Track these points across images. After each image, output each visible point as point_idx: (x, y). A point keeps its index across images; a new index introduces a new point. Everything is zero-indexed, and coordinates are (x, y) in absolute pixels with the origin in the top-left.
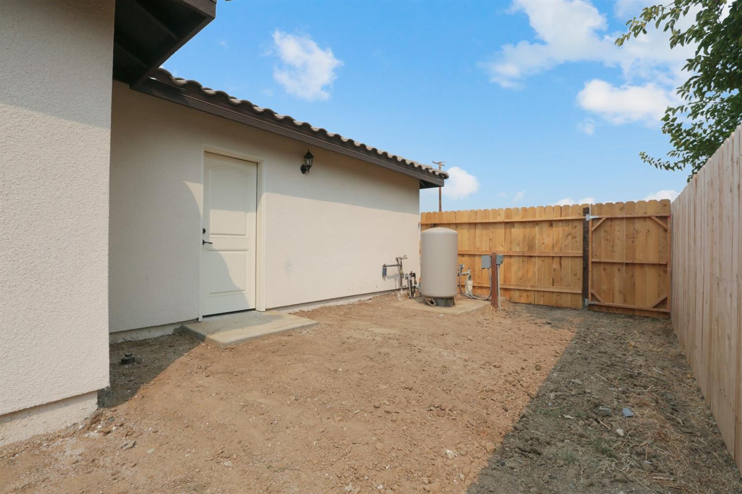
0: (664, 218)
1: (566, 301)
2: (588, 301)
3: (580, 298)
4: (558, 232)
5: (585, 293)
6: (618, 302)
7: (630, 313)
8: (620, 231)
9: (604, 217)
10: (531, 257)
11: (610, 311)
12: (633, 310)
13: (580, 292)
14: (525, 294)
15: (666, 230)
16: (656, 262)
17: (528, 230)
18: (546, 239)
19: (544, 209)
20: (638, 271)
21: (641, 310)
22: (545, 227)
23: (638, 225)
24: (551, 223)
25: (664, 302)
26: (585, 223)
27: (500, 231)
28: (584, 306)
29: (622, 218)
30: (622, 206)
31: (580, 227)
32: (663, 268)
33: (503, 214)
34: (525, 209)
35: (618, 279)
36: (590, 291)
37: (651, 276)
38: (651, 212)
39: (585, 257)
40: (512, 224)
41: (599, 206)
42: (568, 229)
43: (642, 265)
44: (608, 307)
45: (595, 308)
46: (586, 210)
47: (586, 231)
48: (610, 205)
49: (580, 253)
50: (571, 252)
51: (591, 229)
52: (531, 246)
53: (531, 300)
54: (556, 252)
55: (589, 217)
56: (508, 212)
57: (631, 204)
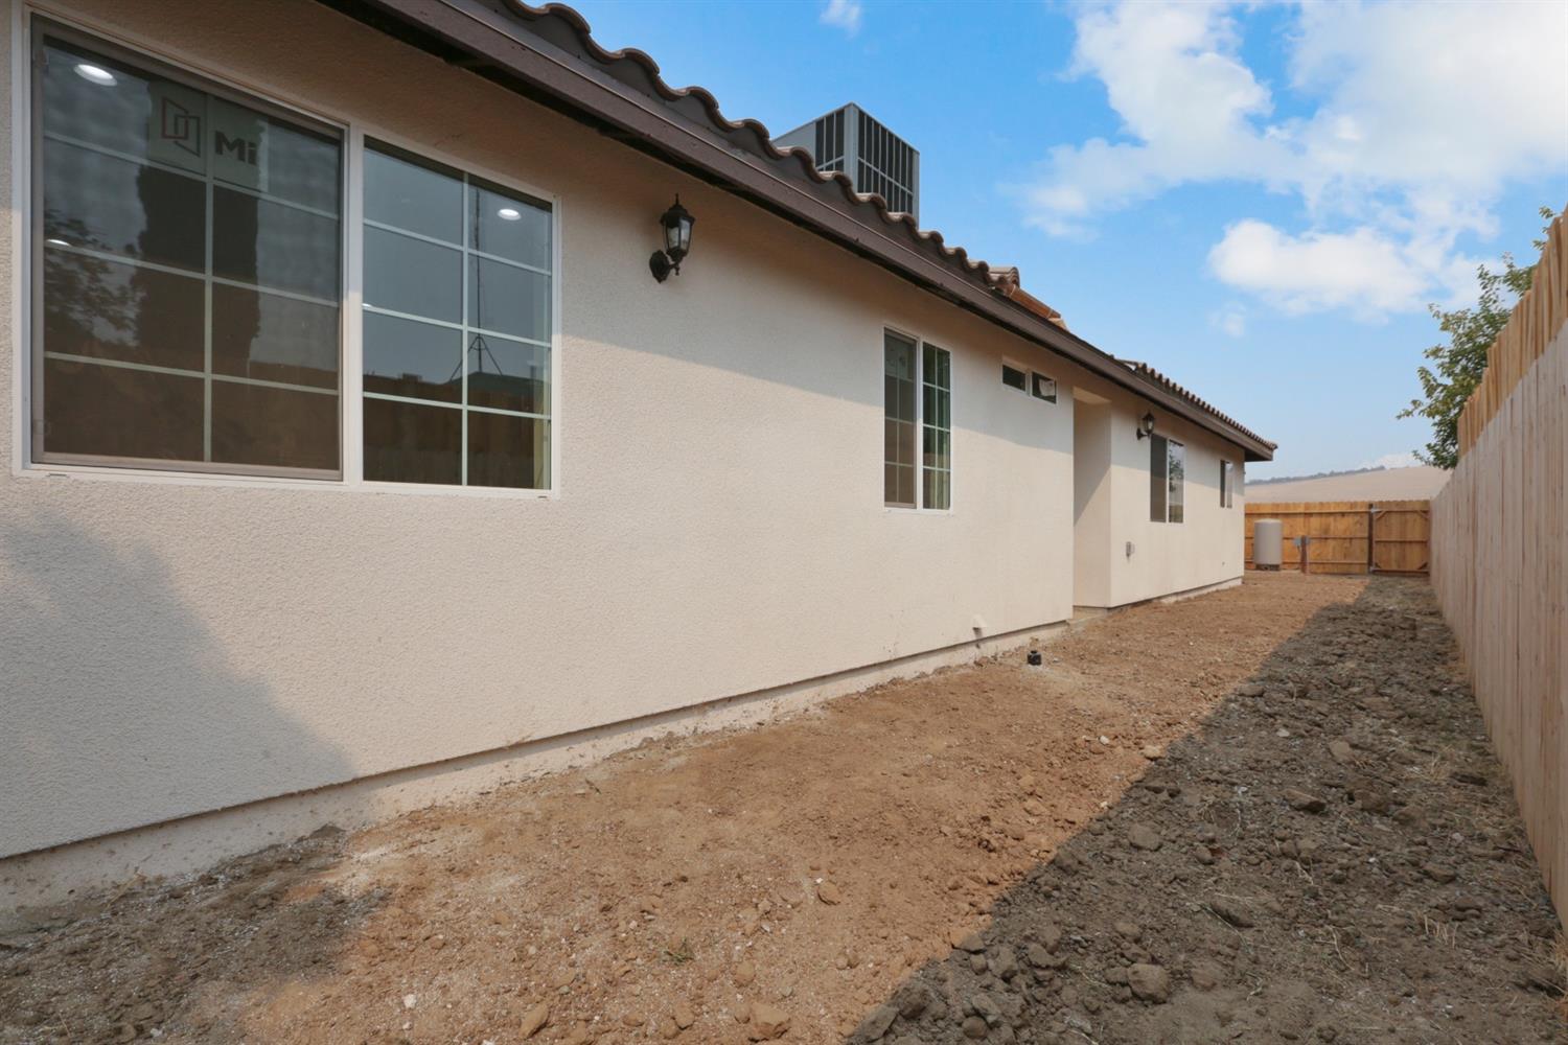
0: (1425, 512)
1: (1356, 569)
2: (1372, 568)
3: (1366, 567)
4: (1349, 520)
5: (1370, 563)
6: (1394, 568)
7: (1403, 574)
8: (1395, 520)
9: (1385, 510)
10: (1326, 539)
11: (1388, 573)
12: (1405, 572)
13: (1365, 561)
14: (1321, 566)
15: (1426, 520)
16: (1420, 539)
17: (1324, 519)
18: (1339, 526)
19: (1338, 504)
20: (1408, 546)
21: (1409, 572)
22: (1339, 518)
23: (1408, 516)
24: (1343, 514)
25: (1425, 565)
26: (1370, 515)
27: (1301, 520)
28: (1369, 572)
29: (1397, 512)
30: (1397, 503)
31: (1366, 517)
32: (1425, 544)
33: (1302, 506)
34: (1321, 504)
35: (1394, 552)
36: (1374, 560)
37: (1417, 549)
38: (1417, 508)
39: (1370, 538)
40: (1311, 515)
41: (1381, 503)
42: (1357, 518)
43: (1411, 542)
44: (1387, 571)
45: (1379, 572)
46: (1371, 506)
47: (1371, 520)
48: (1388, 502)
49: (1366, 535)
50: (1359, 535)
51: (1375, 518)
52: (1327, 530)
53: (1327, 570)
54: (1348, 535)
55: (1373, 510)
56: (1307, 505)
57: (1403, 502)
